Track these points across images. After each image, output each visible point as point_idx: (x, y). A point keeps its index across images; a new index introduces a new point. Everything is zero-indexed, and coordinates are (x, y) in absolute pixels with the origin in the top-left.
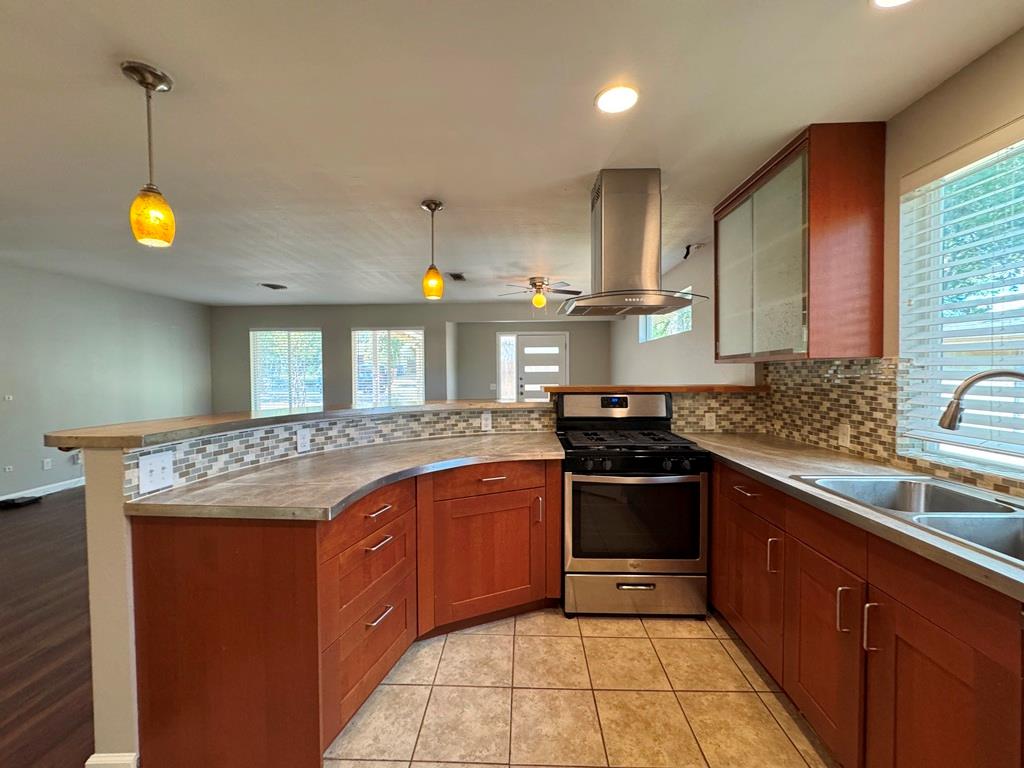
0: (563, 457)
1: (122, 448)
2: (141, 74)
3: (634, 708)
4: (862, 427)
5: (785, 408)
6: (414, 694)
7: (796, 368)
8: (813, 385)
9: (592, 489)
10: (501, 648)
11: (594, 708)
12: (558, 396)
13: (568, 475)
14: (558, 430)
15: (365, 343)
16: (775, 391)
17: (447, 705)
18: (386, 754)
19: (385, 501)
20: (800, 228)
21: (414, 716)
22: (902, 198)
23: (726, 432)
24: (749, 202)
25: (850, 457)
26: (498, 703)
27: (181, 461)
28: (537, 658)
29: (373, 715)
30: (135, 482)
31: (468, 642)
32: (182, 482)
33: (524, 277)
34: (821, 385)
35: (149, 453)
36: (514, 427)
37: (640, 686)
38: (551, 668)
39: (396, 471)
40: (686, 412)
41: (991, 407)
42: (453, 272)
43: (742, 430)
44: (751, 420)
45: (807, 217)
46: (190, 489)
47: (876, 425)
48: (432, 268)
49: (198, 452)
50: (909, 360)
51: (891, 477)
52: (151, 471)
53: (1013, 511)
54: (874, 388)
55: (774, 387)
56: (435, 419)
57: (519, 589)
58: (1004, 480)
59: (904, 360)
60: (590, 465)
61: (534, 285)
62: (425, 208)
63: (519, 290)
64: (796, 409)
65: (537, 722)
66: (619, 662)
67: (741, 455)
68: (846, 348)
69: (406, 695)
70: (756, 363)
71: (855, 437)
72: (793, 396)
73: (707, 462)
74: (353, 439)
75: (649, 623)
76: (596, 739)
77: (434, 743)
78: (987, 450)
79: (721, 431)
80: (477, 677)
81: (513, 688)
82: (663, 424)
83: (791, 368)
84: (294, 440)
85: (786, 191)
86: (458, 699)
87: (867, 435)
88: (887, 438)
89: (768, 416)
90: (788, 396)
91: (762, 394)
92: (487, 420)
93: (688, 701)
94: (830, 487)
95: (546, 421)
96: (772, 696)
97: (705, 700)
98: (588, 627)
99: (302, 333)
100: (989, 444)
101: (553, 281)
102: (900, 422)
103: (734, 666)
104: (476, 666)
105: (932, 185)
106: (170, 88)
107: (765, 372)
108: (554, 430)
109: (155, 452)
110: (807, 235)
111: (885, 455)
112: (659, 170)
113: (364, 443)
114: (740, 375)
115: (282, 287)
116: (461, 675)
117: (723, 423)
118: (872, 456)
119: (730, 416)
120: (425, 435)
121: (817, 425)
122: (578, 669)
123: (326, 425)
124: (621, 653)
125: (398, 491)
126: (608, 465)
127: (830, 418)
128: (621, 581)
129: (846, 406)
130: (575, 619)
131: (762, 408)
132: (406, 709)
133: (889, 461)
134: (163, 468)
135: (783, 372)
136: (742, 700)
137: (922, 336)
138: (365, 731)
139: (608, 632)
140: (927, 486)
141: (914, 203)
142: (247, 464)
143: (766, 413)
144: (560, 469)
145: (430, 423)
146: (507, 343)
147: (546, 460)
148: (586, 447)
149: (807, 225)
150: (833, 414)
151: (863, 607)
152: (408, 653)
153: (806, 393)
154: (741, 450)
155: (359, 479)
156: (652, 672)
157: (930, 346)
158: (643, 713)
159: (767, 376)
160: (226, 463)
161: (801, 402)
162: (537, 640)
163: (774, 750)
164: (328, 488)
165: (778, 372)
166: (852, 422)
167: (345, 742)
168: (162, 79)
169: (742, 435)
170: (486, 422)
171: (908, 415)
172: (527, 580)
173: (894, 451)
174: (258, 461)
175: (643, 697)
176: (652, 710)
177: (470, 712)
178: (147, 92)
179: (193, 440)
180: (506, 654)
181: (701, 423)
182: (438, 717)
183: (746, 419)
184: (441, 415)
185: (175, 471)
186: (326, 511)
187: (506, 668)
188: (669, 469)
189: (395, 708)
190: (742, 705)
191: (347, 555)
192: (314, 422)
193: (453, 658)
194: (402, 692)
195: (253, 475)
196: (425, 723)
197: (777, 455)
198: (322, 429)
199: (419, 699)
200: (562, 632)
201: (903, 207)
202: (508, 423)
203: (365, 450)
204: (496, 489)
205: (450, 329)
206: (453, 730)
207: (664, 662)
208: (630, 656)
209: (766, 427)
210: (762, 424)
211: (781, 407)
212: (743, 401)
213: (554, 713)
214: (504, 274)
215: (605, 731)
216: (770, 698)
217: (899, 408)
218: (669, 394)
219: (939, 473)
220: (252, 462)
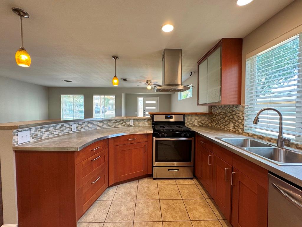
0: (153, 133)
1: (12, 129)
2: (19, 12)
3: (170, 204)
4: (235, 124)
5: (216, 119)
6: (107, 203)
7: (219, 107)
8: (223, 112)
9: (162, 142)
10: (134, 189)
11: (159, 205)
12: (153, 115)
13: (154, 138)
14: (153, 125)
15: (97, 99)
16: (214, 114)
17: (116, 206)
18: (97, 221)
19: (98, 146)
20: (219, 68)
21: (106, 209)
22: (246, 60)
23: (200, 126)
24: (206, 60)
25: (232, 132)
26: (132, 204)
27: (33, 134)
28: (144, 191)
29: (94, 210)
30: (16, 140)
31: (124, 188)
32: (33, 140)
33: (145, 80)
34: (225, 113)
35: (21, 131)
36: (140, 124)
37: (173, 198)
38: (148, 194)
39: (102, 137)
40: (189, 120)
41: (267, 118)
42: (123, 78)
43: (205, 125)
44: (207, 122)
45: (221, 65)
46: (35, 142)
47: (239, 124)
48: (115, 76)
49: (39, 131)
50: (248, 105)
51: (242, 138)
52: (22, 137)
53: (271, 146)
54: (239, 113)
55: (214, 113)
56: (116, 122)
57: (140, 172)
58: (270, 138)
59: (246, 105)
60: (161, 135)
61: (148, 83)
62: (113, 58)
63: (143, 84)
64: (219, 119)
65: (143, 209)
66: (168, 192)
67: (203, 132)
68: (231, 102)
69: (104, 203)
70: (209, 106)
71: (234, 127)
72: (218, 116)
73: (194, 134)
74: (90, 127)
75: (177, 181)
76: (159, 214)
77: (111, 217)
78: (266, 130)
79: (199, 125)
80: (126, 197)
81: (136, 200)
82: (183, 123)
83: (218, 108)
84: (71, 128)
85: (216, 58)
86: (120, 204)
87: (237, 126)
88: (242, 127)
89: (212, 121)
90: (217, 116)
91: (211, 115)
92: (131, 122)
93: (186, 202)
94: (225, 141)
95: (149, 122)
96: (210, 200)
97: (191, 201)
98: (160, 182)
99: (78, 96)
100: (267, 128)
101: (153, 82)
102: (245, 123)
103: (200, 192)
104: (126, 194)
105: (254, 57)
106: (29, 17)
107: (211, 109)
108: (152, 125)
109: (23, 131)
110: (221, 69)
111: (241, 132)
112: (181, 49)
113: (94, 129)
114: (204, 110)
115: (71, 82)
116: (121, 197)
117: (200, 123)
118: (238, 132)
119: (202, 121)
120: (113, 127)
121: (224, 124)
122: (156, 194)
123: (81, 123)
124: (168, 189)
125: (102, 143)
126: (166, 135)
127: (228, 122)
128: (169, 169)
129: (232, 118)
130: (156, 180)
131: (210, 119)
132: (104, 207)
133: (242, 134)
134: (26, 136)
135: (216, 109)
136: (201, 201)
137: (251, 99)
138: (91, 214)
139: (165, 183)
140: (251, 140)
141: (249, 62)
142: (55, 135)
143: (211, 120)
144: (152, 136)
145: (114, 123)
146: (140, 100)
147: (148, 134)
148: (160, 130)
149: (221, 67)
150: (228, 121)
151: (231, 174)
152: (106, 191)
153: (222, 115)
154: (203, 130)
155: (90, 139)
156: (177, 194)
157: (253, 102)
158: (173, 206)
159: (212, 110)
160: (48, 134)
161: (220, 117)
162: (144, 186)
163: (209, 215)
164: (79, 142)
165: (215, 109)
166: (233, 123)
167: (85, 218)
168: (26, 14)
169: (205, 127)
170: (131, 123)
171: (247, 121)
172: (142, 168)
173: (243, 131)
174: (59, 134)
175: (174, 201)
176: (176, 205)
177: (123, 208)
178: (21, 18)
179: (37, 127)
180: (135, 190)
181: (193, 123)
182: (114, 209)
183: (206, 122)
184: (118, 121)
185: (30, 137)
186: (77, 148)
187: (135, 195)
188: (183, 136)
189: (100, 207)
190: (201, 202)
191: (85, 162)
192: (77, 122)
193: (119, 192)
194: (103, 202)
195: (56, 138)
196: (109, 211)
197: (213, 132)
198: (80, 125)
199: (108, 204)
200: (152, 184)
201: (247, 63)
202: (138, 123)
203: (93, 131)
204: (133, 142)
205: (123, 95)
206: (118, 213)
207: (180, 191)
208: (171, 190)
209: (211, 124)
210: (210, 123)
211: (215, 119)
212: (205, 117)
213: (148, 206)
214: (139, 79)
215: (162, 211)
216: (209, 200)
217: (245, 119)
218: (184, 115)
219: (254, 137)
220: (57, 134)
